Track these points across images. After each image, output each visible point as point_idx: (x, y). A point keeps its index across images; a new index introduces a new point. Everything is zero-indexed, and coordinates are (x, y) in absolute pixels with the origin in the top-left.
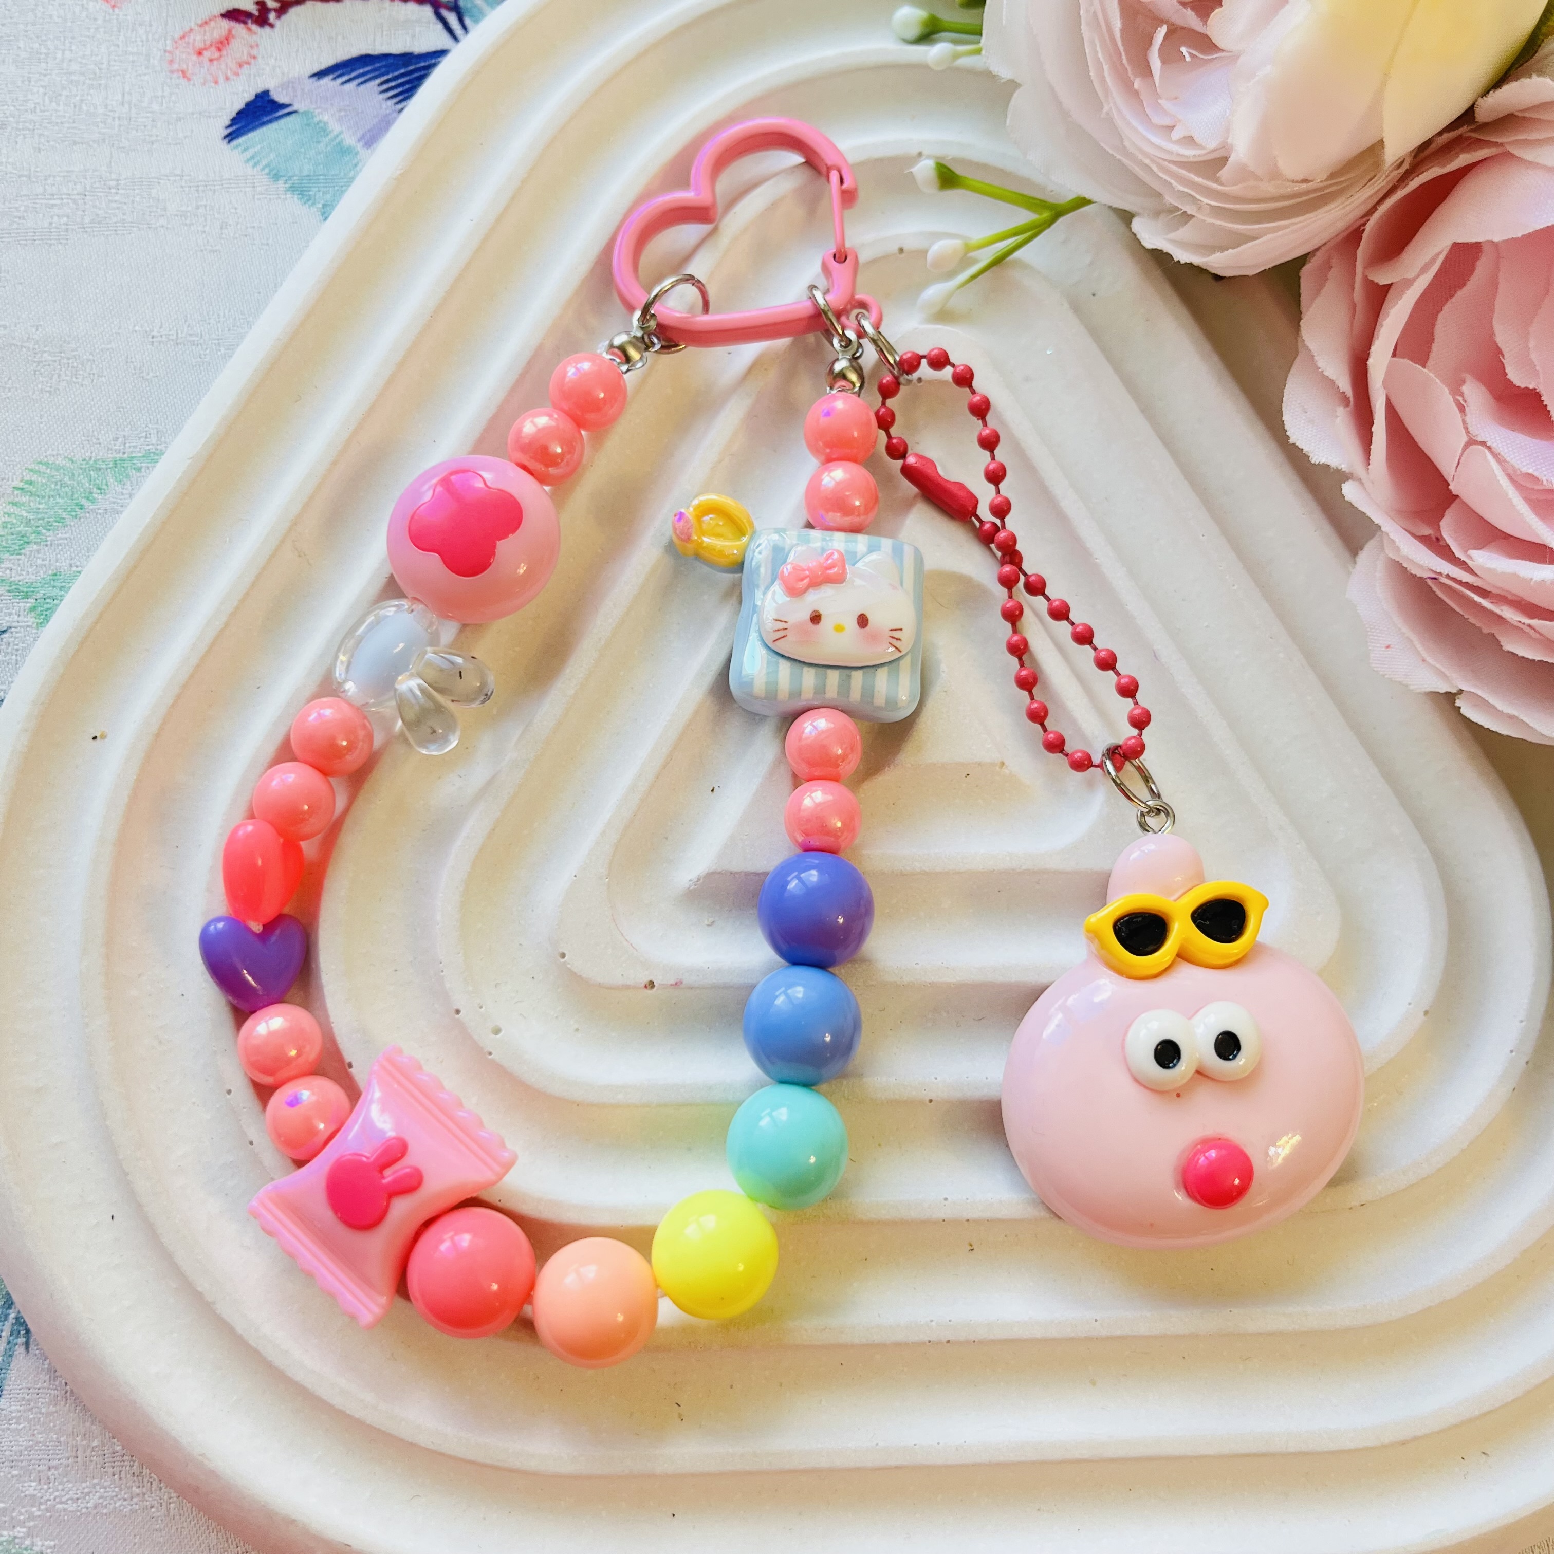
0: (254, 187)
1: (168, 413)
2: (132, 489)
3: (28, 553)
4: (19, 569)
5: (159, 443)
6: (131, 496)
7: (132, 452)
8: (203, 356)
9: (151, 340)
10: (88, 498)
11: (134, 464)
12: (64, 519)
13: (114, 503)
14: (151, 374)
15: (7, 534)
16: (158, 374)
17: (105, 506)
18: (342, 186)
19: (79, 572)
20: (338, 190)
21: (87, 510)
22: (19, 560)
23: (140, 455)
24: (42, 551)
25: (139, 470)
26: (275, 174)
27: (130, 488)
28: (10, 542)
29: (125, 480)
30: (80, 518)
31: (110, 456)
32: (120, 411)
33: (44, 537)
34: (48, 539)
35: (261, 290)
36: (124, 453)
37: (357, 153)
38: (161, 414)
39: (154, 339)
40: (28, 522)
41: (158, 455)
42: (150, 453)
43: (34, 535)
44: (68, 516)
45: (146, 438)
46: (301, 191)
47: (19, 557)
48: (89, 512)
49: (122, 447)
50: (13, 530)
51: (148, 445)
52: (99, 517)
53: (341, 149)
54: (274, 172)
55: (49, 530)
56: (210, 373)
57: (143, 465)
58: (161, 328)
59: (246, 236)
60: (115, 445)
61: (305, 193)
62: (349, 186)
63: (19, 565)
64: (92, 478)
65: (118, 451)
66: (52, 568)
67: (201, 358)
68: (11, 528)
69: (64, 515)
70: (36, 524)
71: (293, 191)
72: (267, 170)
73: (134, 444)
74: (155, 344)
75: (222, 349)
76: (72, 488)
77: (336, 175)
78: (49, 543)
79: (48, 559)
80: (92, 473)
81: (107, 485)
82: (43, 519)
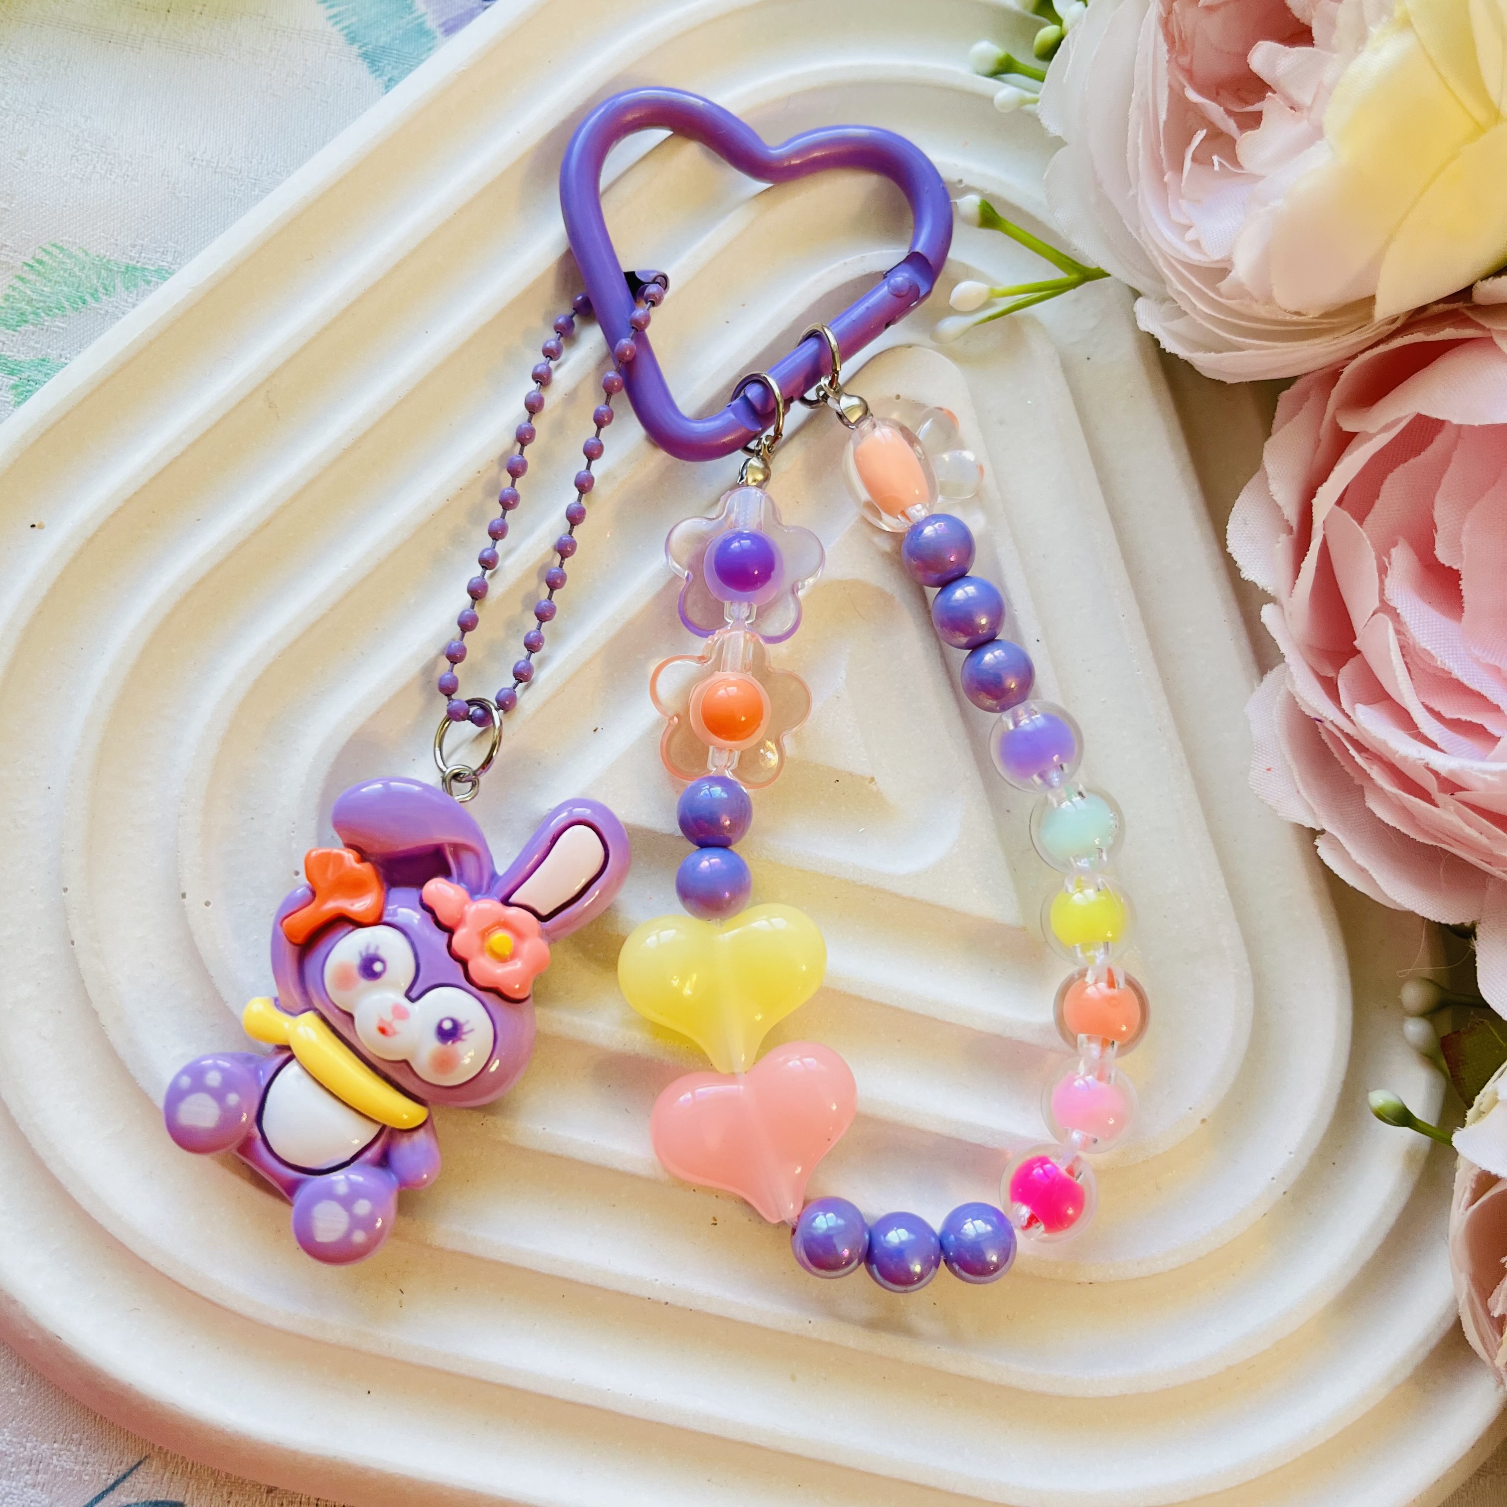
0: (328, 44)
1: (190, 236)
2: (137, 300)
3: (23, 332)
4: (11, 344)
5: (174, 262)
6: (134, 306)
7: (145, 264)
8: (237, 191)
9: (191, 161)
10: (92, 295)
11: (145, 275)
12: (64, 307)
13: (117, 307)
14: (183, 193)
15: (8, 308)
16: (190, 195)
17: (106, 308)
18: (412, 66)
19: (66, 364)
20: (407, 68)
21: (89, 307)
22: (13, 336)
23: (152, 268)
24: (37, 333)
25: (148, 282)
26: (353, 38)
27: (135, 297)
28: (9, 316)
29: (132, 288)
30: (81, 312)
31: (124, 260)
32: (144, 220)
33: (41, 320)
34: (46, 323)
35: (308, 144)
36: (138, 262)
37: (434, 38)
38: (183, 235)
39: (195, 162)
40: (30, 302)
41: (169, 274)
42: (163, 269)
43: (32, 315)
44: (68, 307)
45: (163, 253)
46: (372, 60)
47: (13, 333)
48: (90, 309)
49: (137, 255)
50: (14, 304)
51: (163, 261)
52: (99, 317)
53: (421, 29)
54: (352, 35)
55: (49, 315)
56: (240, 210)
57: (153, 279)
58: (205, 152)
59: (308, 88)
60: (131, 251)
61: (376, 63)
62: (417, 67)
63: (12, 341)
64: (102, 277)
65: (132, 258)
66: (43, 352)
67: (234, 192)
68: (13, 302)
69: (66, 304)
70: (37, 306)
71: (365, 58)
72: (345, 32)
73: (150, 256)
74: (195, 166)
75: (257, 190)
76: (80, 280)
77: (410, 54)
78: (45, 328)
79: (41, 343)
80: (103, 271)
81: (114, 287)
82: (45, 302)
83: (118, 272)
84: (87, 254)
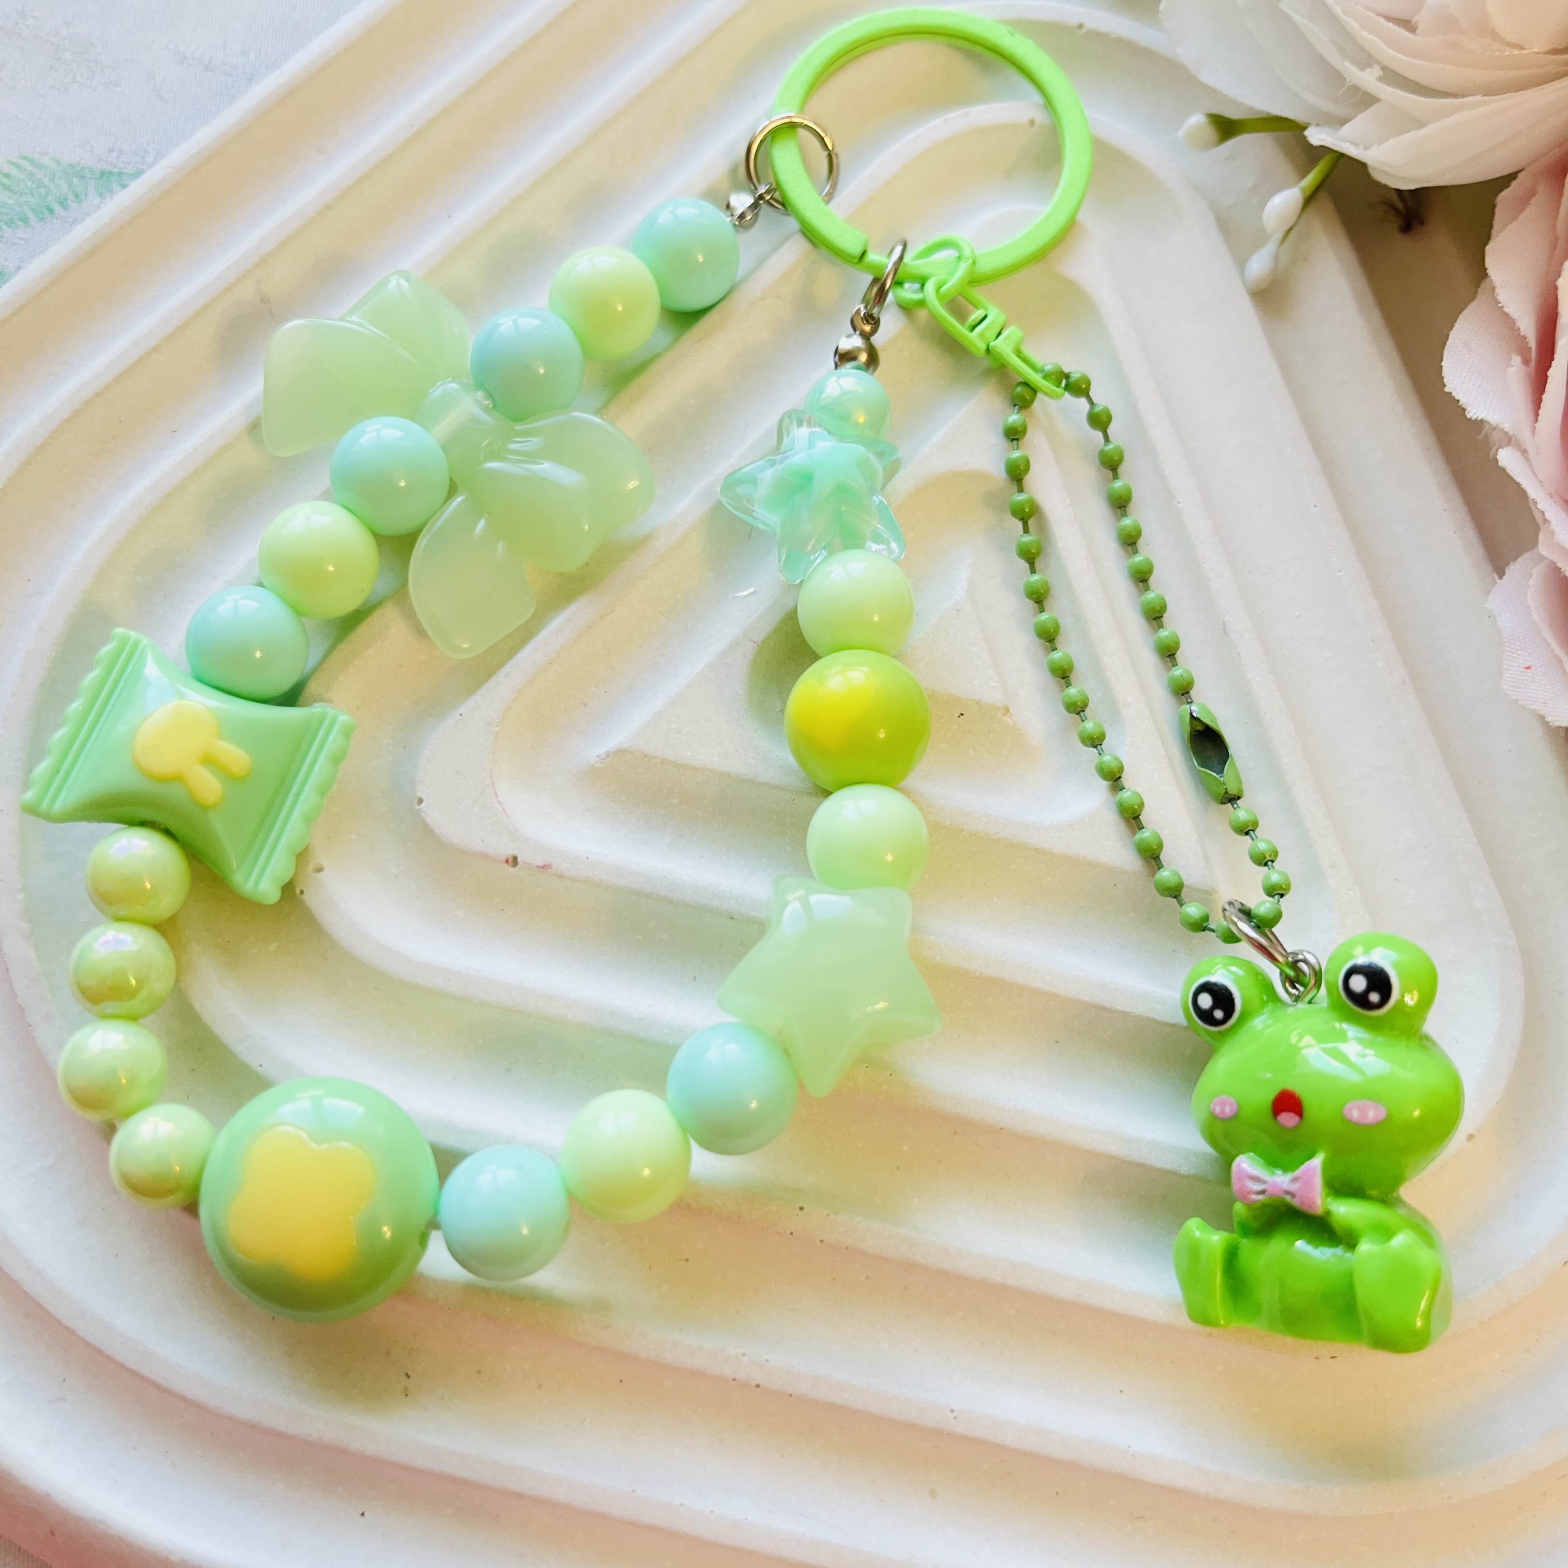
2: (105, 201)
7: (124, 168)
8: (230, 88)
9: (181, 60)
10: (61, 204)
11: (120, 178)
12: (29, 219)
14: (170, 94)
17: (74, 213)
21: (56, 216)
23: (131, 172)
25: (121, 184)
29: (104, 192)
30: (44, 221)
31: (99, 166)
34: (6, 235)
36: (115, 167)
39: (184, 61)
44: (33, 217)
45: (144, 157)
49: (115, 161)
51: (142, 164)
52: (66, 225)
55: (8, 227)
57: (125, 181)
58: (196, 50)
60: (108, 156)
64: (73, 185)
65: (109, 164)
67: (227, 89)
69: (30, 215)
73: (129, 160)
74: (185, 66)
76: (49, 189)
80: (74, 179)
81: (86, 194)
83: (92, 178)
84: (58, 163)
